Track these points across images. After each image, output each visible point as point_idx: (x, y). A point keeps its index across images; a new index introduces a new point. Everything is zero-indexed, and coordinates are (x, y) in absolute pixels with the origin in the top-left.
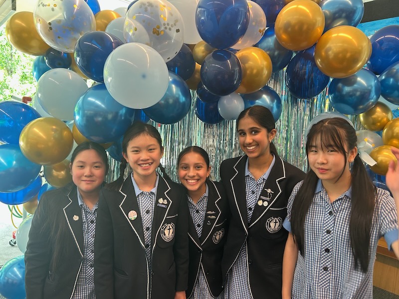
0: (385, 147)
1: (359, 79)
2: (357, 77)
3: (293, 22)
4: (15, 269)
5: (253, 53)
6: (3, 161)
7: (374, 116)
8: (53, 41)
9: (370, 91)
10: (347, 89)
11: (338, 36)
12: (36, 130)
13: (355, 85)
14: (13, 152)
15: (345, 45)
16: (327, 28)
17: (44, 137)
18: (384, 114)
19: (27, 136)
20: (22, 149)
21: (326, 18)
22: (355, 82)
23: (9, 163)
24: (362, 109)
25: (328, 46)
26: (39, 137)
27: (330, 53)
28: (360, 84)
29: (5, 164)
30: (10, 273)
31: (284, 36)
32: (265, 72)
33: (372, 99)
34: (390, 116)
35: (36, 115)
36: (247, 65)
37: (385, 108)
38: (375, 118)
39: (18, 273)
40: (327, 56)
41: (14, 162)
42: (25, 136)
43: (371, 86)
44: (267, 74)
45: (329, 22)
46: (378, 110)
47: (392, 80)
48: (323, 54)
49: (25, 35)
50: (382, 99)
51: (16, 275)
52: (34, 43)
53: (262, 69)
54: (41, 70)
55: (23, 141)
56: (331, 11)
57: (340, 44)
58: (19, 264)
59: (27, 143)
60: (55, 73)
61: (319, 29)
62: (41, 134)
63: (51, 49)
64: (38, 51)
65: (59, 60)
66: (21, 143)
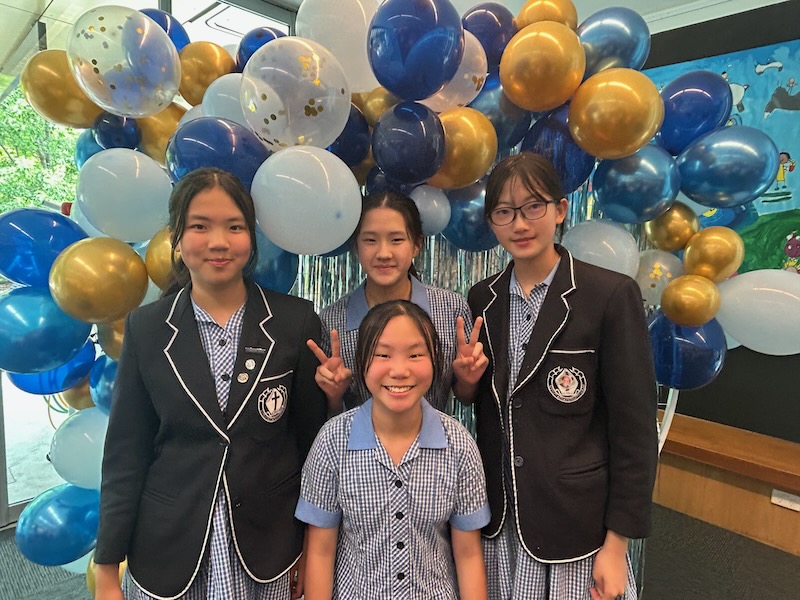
0: (688, 277)
1: (644, 162)
2: (640, 160)
3: (532, 60)
4: (51, 510)
5: (464, 119)
6: (19, 317)
7: (669, 226)
8: (106, 101)
9: (662, 184)
10: (625, 179)
11: (607, 87)
12: (79, 260)
13: (638, 173)
14: (41, 299)
15: (621, 102)
16: (589, 73)
17: (94, 273)
18: (686, 221)
19: (62, 273)
20: (54, 295)
21: (588, 56)
22: (637, 167)
23: (33, 320)
24: (649, 213)
25: (592, 102)
26: (86, 273)
27: (595, 115)
28: (647, 172)
29: (24, 322)
30: (41, 518)
31: (517, 87)
32: (485, 152)
33: (666, 196)
34: (695, 224)
35: (81, 235)
36: (454, 139)
37: (688, 213)
38: (670, 229)
39: (56, 516)
40: (590, 119)
41: (42, 320)
42: (59, 271)
43: (665, 175)
44: (489, 155)
45: (592, 62)
46: (676, 214)
47: (698, 163)
48: (584, 117)
49: (57, 93)
50: (681, 197)
51: (52, 521)
52: (75, 106)
53: (481, 146)
54: (85, 151)
55: (56, 281)
56: (596, 44)
57: (612, 101)
58: (58, 500)
59: (67, 285)
60: (110, 157)
61: (577, 75)
62: (88, 268)
63: (105, 114)
64: (81, 119)
65: (118, 133)
66: (52, 285)
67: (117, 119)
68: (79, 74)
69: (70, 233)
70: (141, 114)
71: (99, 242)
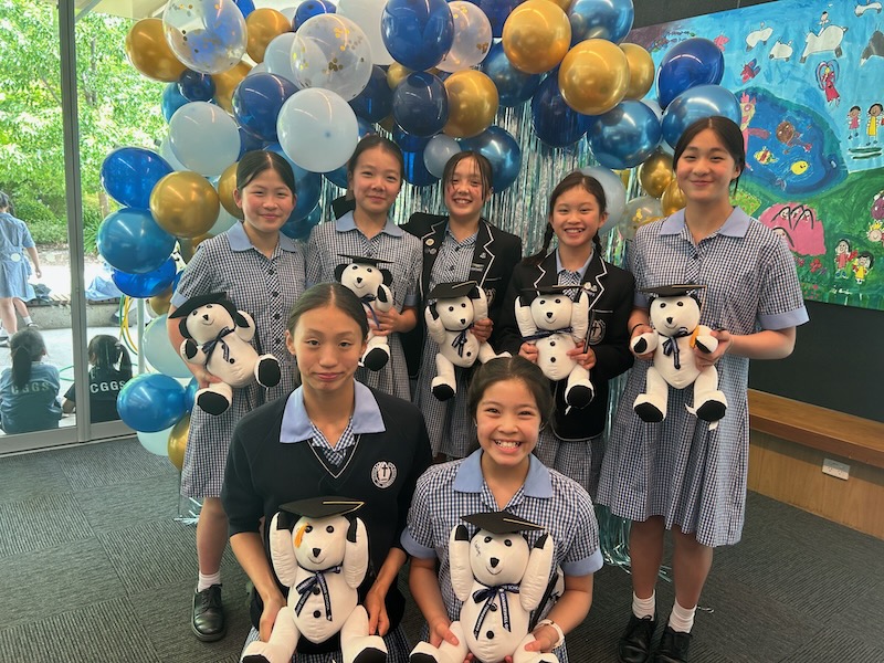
1: (626, 116)
2: (623, 112)
3: (523, 32)
4: (142, 389)
5: (471, 80)
6: (127, 229)
7: (654, 174)
8: (190, 60)
9: (639, 136)
10: (608, 130)
12: (171, 188)
13: (619, 125)
14: (140, 217)
15: (594, 68)
16: (575, 42)
17: (182, 198)
18: (668, 171)
19: (160, 197)
20: (153, 214)
21: (573, 27)
22: (619, 120)
23: (136, 231)
24: (633, 159)
25: (572, 67)
26: (177, 198)
27: (574, 78)
28: (627, 122)
29: (130, 233)
31: (513, 54)
32: (487, 106)
33: (644, 145)
35: (169, 170)
36: (460, 96)
38: (656, 178)
39: (146, 394)
41: (142, 232)
42: (156, 196)
43: (642, 127)
44: (491, 109)
46: (661, 164)
47: (674, 117)
49: (151, 53)
51: (143, 396)
52: (164, 64)
53: (483, 102)
54: (172, 105)
55: (155, 204)
57: (586, 67)
58: (147, 382)
59: (161, 206)
60: (193, 110)
62: (178, 194)
63: (188, 71)
64: (168, 74)
65: (198, 88)
66: (152, 206)
67: (198, 75)
68: (170, 38)
69: (162, 168)
70: (214, 72)
71: (183, 175)
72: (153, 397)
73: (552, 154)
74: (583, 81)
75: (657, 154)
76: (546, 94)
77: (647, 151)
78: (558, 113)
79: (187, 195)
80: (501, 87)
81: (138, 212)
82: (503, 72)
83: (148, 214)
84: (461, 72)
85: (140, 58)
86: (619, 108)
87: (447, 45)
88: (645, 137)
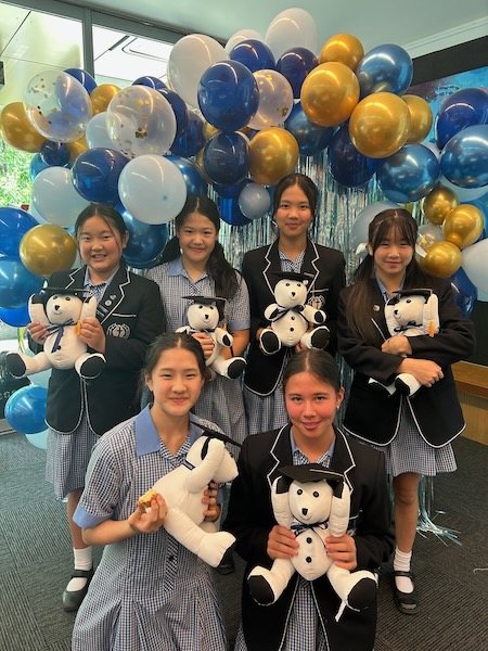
1: (409, 157)
2: (406, 156)
3: (318, 92)
4: (24, 399)
5: (274, 136)
6: (3, 274)
7: (435, 206)
8: (47, 132)
9: (422, 172)
10: (394, 171)
12: (35, 238)
13: (403, 166)
14: (14, 263)
15: (380, 117)
16: (363, 96)
17: (44, 246)
18: (447, 202)
19: (27, 247)
20: (22, 260)
22: (403, 161)
23: (11, 275)
24: (417, 194)
26: (40, 246)
27: (362, 128)
28: (410, 163)
29: (6, 277)
31: (311, 111)
32: (289, 157)
33: (425, 181)
34: (454, 204)
35: (35, 223)
36: (264, 152)
37: (450, 194)
38: (437, 209)
39: (27, 403)
41: (16, 275)
43: (424, 167)
44: (292, 159)
46: (441, 197)
47: (451, 155)
49: (18, 130)
51: (25, 406)
52: (29, 138)
53: (285, 155)
54: (36, 168)
55: (24, 252)
56: (372, 73)
57: (374, 117)
58: (28, 394)
59: (28, 253)
60: (49, 173)
61: (350, 98)
62: (41, 243)
63: (47, 142)
64: (32, 146)
65: (55, 155)
66: (22, 255)
67: (54, 144)
68: (30, 115)
69: (30, 223)
70: (68, 140)
71: (45, 227)
72: (34, 405)
73: (346, 193)
74: (370, 129)
75: (437, 188)
76: (340, 143)
77: (428, 187)
78: (350, 158)
79: (48, 244)
80: (300, 140)
81: (13, 260)
82: (303, 128)
83: (18, 259)
84: (267, 130)
85: (9, 134)
86: (403, 151)
87: (253, 109)
88: (426, 175)
